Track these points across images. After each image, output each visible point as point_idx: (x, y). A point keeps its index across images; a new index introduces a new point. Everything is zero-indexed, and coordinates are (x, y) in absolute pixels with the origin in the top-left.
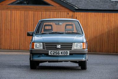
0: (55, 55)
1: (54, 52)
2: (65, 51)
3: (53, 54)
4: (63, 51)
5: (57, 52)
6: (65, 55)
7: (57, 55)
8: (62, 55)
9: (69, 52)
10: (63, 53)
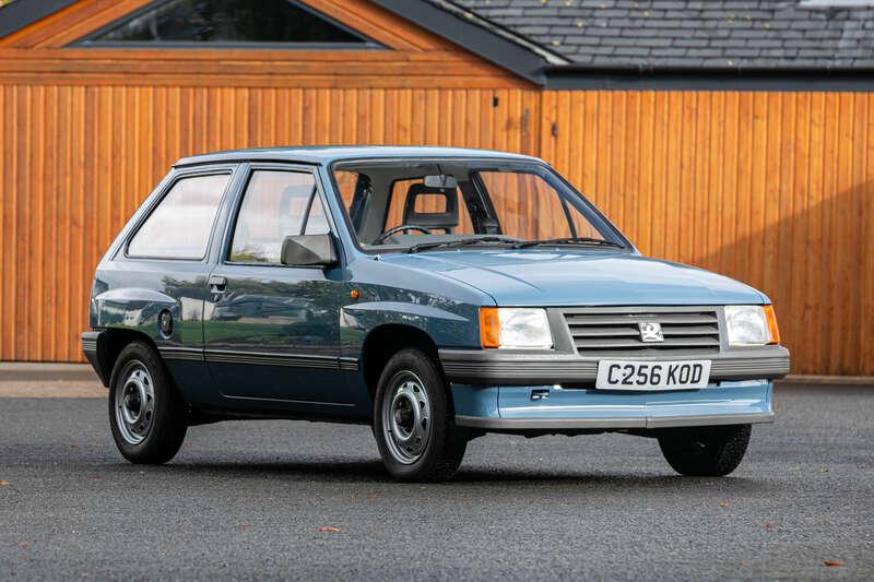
0: (635, 387)
1: (629, 371)
2: (691, 363)
3: (624, 382)
4: (681, 364)
5: (648, 372)
6: (689, 386)
7: (648, 387)
8: (671, 386)
9: (707, 365)
10: (677, 374)
